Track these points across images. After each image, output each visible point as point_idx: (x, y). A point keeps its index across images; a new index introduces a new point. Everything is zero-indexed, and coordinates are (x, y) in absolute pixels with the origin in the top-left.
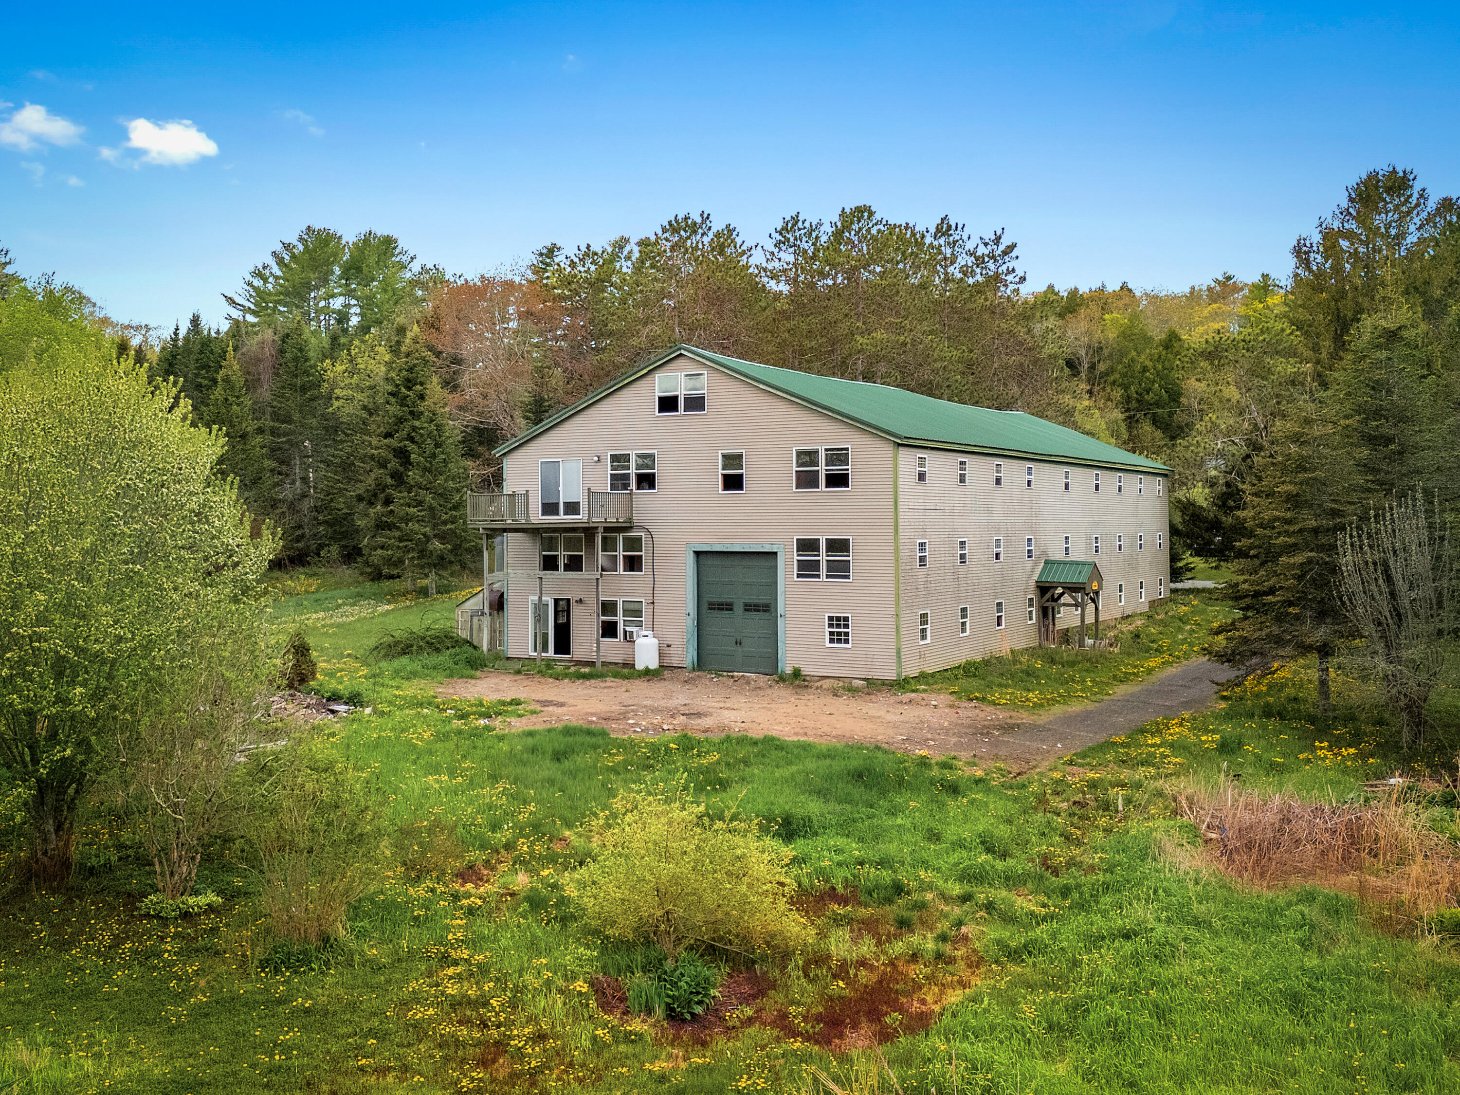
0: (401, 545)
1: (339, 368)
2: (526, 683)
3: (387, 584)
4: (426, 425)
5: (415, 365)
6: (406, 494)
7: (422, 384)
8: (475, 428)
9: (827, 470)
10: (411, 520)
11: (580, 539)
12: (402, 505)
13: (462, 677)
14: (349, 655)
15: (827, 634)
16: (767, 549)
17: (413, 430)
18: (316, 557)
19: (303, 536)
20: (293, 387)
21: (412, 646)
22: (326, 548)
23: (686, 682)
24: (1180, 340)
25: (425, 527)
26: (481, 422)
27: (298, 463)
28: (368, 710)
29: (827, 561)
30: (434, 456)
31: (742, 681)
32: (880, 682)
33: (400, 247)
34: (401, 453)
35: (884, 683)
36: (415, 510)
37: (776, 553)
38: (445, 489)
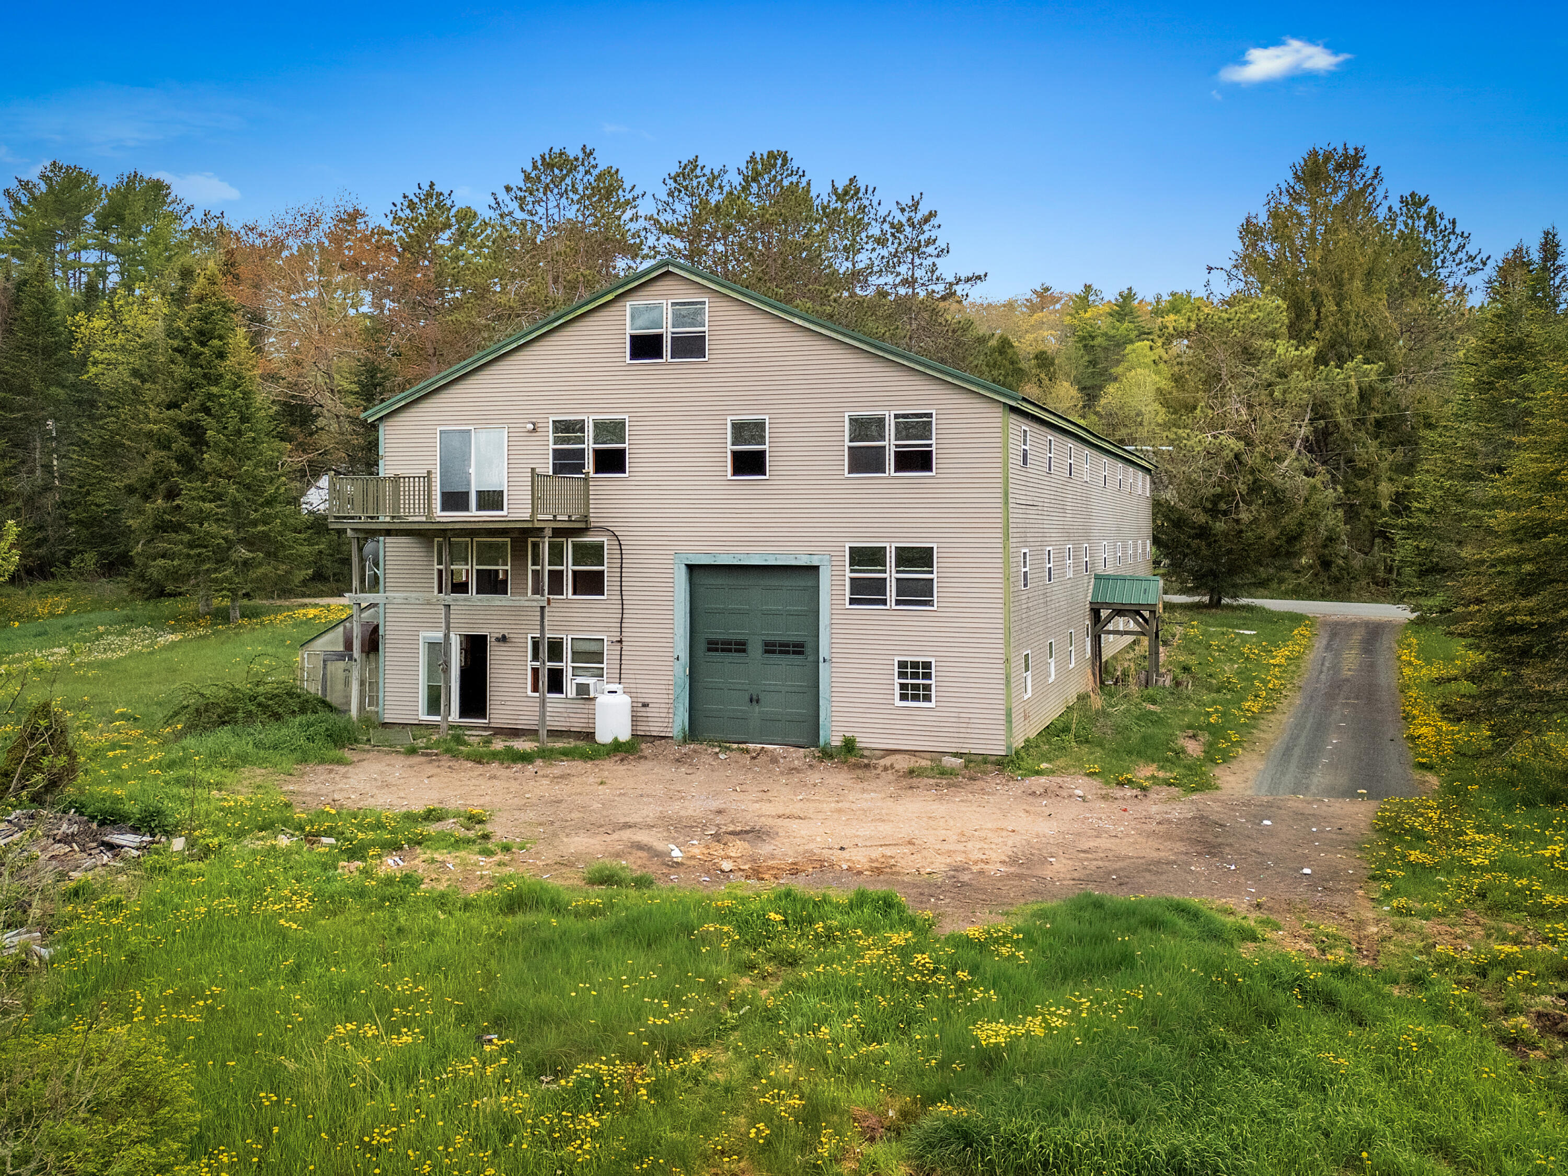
0: (192, 553)
1: (98, 323)
2: (431, 769)
3: (167, 605)
4: (227, 391)
5: (211, 313)
6: (199, 483)
7: (221, 338)
8: (285, 404)
9: (897, 446)
10: (205, 519)
11: (505, 544)
12: (193, 498)
13: (322, 761)
14: (123, 716)
15: (897, 687)
16: (803, 561)
17: (209, 399)
18: (63, 566)
19: (45, 540)
20: (31, 348)
21: (235, 710)
22: (78, 557)
23: (678, 760)
24: (1012, 346)
25: (227, 529)
26: (293, 397)
27: (38, 445)
28: (178, 844)
29: (898, 580)
30: (239, 433)
31: (763, 758)
32: (980, 758)
33: (173, 195)
34: (190, 429)
35: (985, 759)
36: (213, 505)
37: (816, 568)
38: (255, 477)
